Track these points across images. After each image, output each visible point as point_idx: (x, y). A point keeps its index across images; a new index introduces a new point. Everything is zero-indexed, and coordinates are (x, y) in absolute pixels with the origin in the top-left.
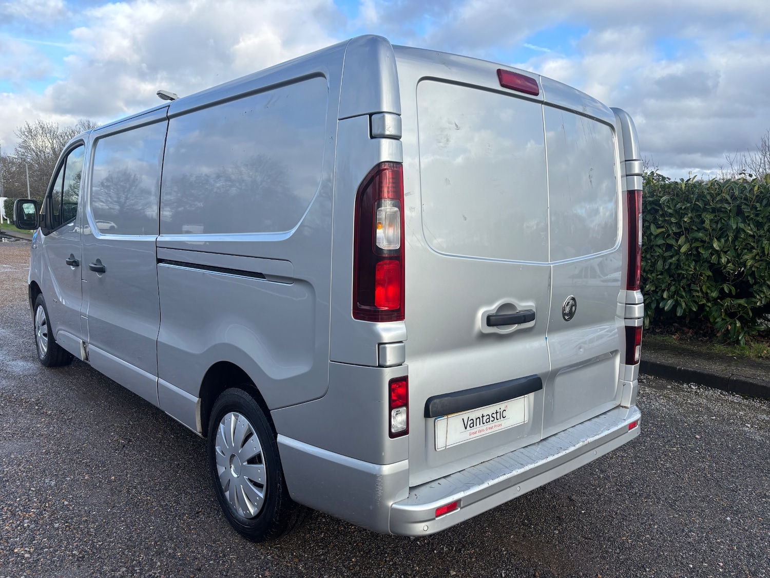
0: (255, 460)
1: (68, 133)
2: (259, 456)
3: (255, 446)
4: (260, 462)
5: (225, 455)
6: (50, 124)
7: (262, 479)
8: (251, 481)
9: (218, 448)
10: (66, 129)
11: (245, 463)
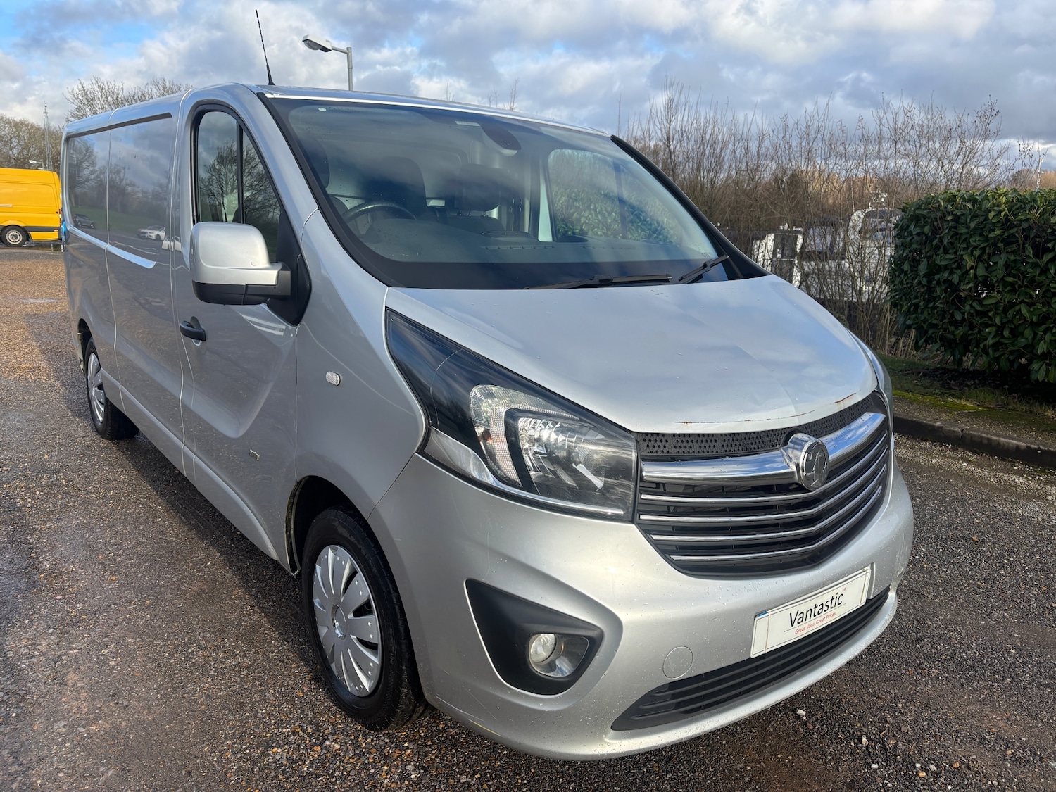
1: (136, 97)
6: (113, 83)
10: (134, 89)
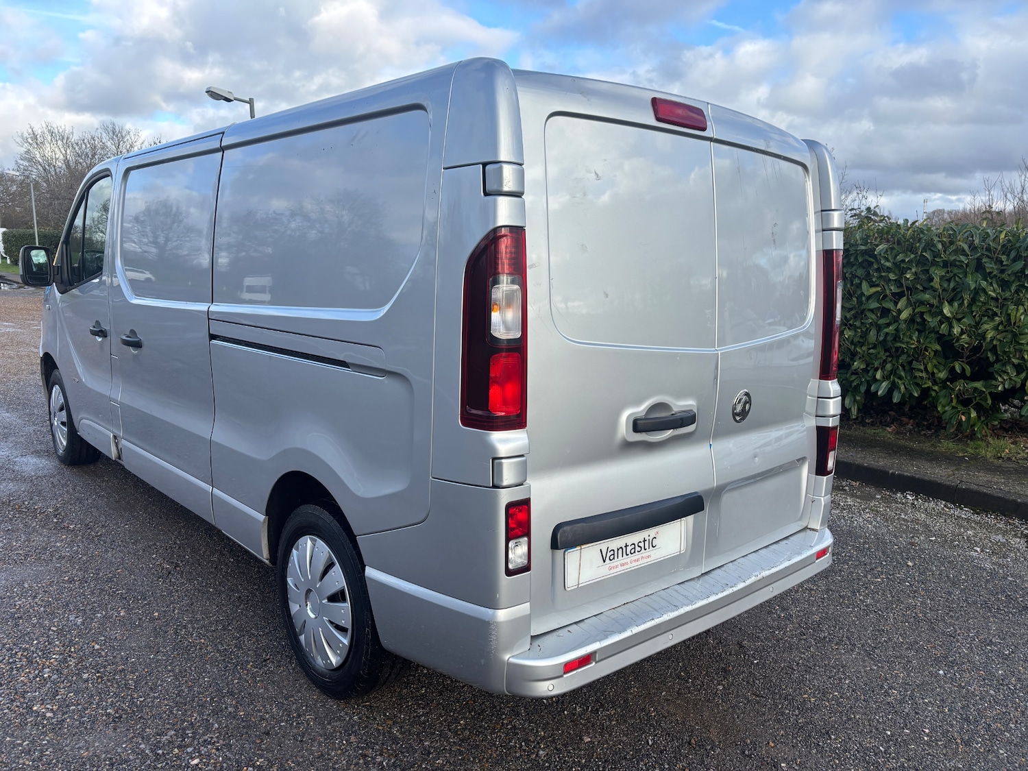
0: (337, 597)
2: (342, 592)
3: (337, 579)
4: (344, 600)
5: (298, 590)
7: (346, 622)
8: (331, 623)
9: (289, 580)
11: (325, 601)
